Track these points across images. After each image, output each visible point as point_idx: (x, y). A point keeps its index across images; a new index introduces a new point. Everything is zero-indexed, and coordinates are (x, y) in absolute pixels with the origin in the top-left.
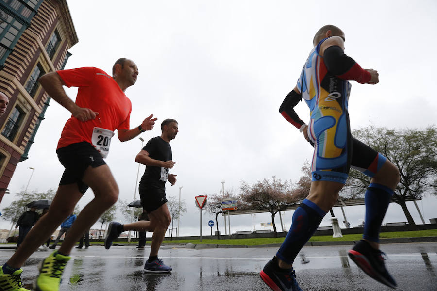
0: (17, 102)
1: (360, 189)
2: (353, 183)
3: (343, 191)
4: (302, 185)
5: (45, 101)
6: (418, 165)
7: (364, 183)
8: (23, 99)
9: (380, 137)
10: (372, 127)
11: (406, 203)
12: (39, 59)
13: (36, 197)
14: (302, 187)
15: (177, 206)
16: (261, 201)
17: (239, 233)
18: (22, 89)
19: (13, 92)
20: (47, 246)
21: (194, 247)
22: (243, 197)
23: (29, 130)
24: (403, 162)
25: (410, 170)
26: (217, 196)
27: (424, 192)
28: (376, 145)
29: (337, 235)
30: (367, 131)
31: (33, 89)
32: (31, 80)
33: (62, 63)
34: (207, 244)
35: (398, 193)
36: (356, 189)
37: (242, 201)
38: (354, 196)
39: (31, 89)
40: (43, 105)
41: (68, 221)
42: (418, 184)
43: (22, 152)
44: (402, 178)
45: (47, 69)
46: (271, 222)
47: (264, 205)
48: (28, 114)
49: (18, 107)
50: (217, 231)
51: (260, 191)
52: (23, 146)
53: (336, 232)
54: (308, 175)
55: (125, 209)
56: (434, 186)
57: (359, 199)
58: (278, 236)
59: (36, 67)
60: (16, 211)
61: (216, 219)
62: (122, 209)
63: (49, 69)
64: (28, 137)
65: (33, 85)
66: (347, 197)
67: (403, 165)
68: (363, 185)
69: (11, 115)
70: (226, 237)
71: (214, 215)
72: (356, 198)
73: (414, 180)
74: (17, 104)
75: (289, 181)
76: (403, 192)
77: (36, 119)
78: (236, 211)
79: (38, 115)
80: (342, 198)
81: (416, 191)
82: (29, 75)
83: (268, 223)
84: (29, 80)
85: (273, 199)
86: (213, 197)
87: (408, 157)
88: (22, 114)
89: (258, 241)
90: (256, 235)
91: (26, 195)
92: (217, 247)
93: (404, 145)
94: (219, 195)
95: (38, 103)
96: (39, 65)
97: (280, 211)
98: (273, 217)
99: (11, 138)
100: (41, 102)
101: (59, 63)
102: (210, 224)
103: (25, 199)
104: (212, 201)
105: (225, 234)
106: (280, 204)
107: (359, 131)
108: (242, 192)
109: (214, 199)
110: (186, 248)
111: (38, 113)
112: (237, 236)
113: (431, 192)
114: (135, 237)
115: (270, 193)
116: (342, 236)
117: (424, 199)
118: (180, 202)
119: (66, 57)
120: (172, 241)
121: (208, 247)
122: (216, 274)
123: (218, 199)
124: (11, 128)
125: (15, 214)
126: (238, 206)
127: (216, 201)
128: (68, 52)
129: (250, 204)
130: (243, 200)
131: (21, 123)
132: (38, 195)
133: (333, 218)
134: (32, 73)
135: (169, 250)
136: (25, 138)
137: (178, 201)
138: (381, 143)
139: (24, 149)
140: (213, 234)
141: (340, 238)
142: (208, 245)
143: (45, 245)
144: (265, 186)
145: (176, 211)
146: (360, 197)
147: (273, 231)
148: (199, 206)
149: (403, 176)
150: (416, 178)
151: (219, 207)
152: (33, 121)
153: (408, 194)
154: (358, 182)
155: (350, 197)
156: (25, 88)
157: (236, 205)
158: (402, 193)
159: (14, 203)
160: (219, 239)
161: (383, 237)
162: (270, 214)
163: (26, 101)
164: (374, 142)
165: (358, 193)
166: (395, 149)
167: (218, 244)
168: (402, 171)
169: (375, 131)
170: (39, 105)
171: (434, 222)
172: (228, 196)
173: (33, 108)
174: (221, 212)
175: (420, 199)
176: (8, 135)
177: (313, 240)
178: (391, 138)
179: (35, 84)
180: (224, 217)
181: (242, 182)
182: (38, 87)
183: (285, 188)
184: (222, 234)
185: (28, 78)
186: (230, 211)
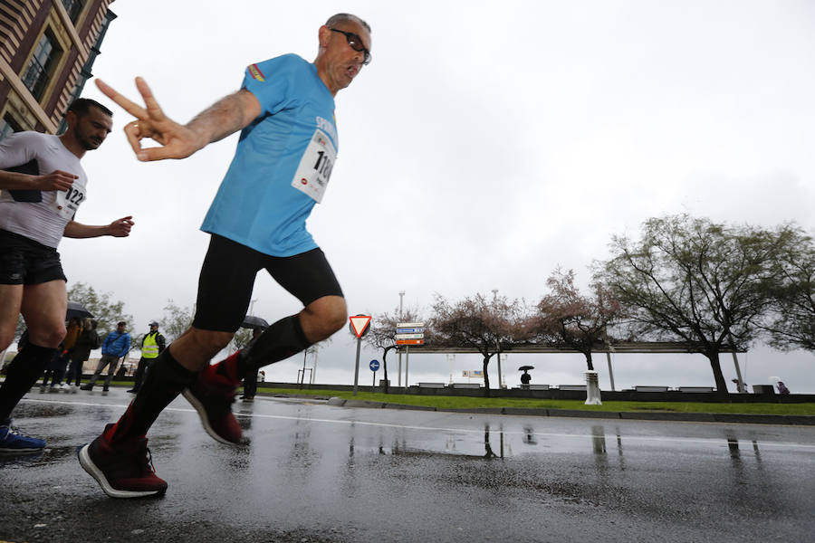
0: (7, 107)
1: (645, 325)
2: (634, 314)
3: (614, 327)
4: (544, 310)
6: (752, 292)
7: (654, 316)
8: (18, 103)
9: (696, 235)
10: (685, 216)
11: (721, 355)
12: (48, 20)
14: (544, 315)
16: (467, 333)
17: (422, 386)
18: (16, 80)
20: (77, 385)
21: (342, 405)
22: (435, 323)
24: (727, 283)
25: (736, 299)
26: (390, 318)
27: (754, 340)
28: (687, 249)
29: (592, 401)
30: (675, 222)
31: (37, 83)
32: (34, 65)
33: (96, 33)
34: (366, 400)
35: (709, 338)
36: (638, 324)
37: (432, 330)
38: (633, 336)
39: (35, 82)
40: (60, 119)
41: (114, 344)
42: (746, 326)
44: (721, 313)
45: (65, 43)
46: (482, 370)
47: (471, 340)
49: (8, 118)
50: (383, 378)
51: (468, 315)
53: (592, 396)
54: (556, 294)
56: (773, 331)
57: (641, 343)
58: (491, 394)
59: (42, 38)
61: (384, 358)
63: (70, 43)
65: (38, 75)
66: (620, 338)
67: (728, 289)
68: (652, 319)
70: (399, 390)
71: (382, 351)
72: (635, 340)
73: (740, 319)
74: (7, 112)
75: (520, 300)
76: (717, 335)
78: (420, 346)
80: (611, 338)
81: (741, 336)
82: (28, 52)
83: (476, 372)
84: (30, 64)
85: (489, 331)
86: (382, 319)
87: (738, 276)
89: (456, 401)
90: (453, 390)
92: (384, 406)
93: (735, 255)
94: (392, 315)
95: (50, 113)
96: (49, 33)
97: (499, 353)
98: (486, 362)
100: (56, 112)
101: (90, 33)
102: (373, 365)
104: (379, 326)
105: (397, 385)
106: (501, 341)
107: (661, 221)
108: (435, 315)
109: (383, 323)
110: (328, 404)
112: (419, 390)
113: (765, 340)
115: (484, 319)
116: (601, 403)
117: (750, 351)
119: (105, 21)
120: (303, 391)
121: (368, 405)
122: (376, 450)
123: (389, 322)
126: (426, 338)
127: (386, 326)
128: (108, 10)
129: (446, 337)
130: (436, 328)
133: (591, 371)
134: (36, 49)
135: (298, 405)
138: (696, 248)
140: (377, 384)
141: (597, 406)
142: (368, 403)
143: (73, 383)
144: (478, 305)
146: (643, 338)
147: (484, 386)
148: (355, 334)
149: (723, 308)
150: (744, 313)
151: (392, 337)
153: (725, 340)
154: (643, 313)
155: (625, 338)
156: (22, 80)
157: (421, 336)
158: (716, 338)
160: (386, 392)
161: (669, 410)
162: (481, 357)
163: (25, 107)
164: (685, 244)
165: (641, 333)
166: (719, 259)
167: (384, 401)
168: (724, 300)
169: (690, 223)
170: (53, 118)
171: (760, 391)
172: (408, 319)
174: (394, 347)
175: (745, 351)
177: (551, 407)
178: (715, 239)
179: (42, 74)
180: (398, 355)
181: (437, 296)
182: (48, 79)
183: (514, 313)
184: (392, 385)
185: (28, 60)
186: (411, 346)
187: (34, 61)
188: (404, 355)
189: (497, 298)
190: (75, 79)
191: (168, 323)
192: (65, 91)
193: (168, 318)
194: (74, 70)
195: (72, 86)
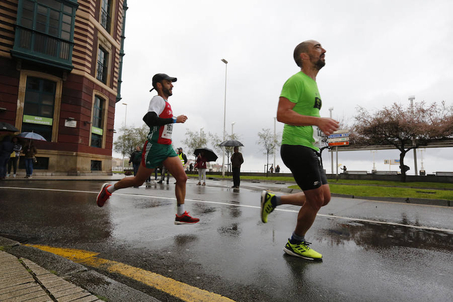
0: (99, 42)
5: (120, 34)
8: (102, 38)
13: (134, 131)
15: (272, 140)
18: (99, 25)
19: (93, 32)
22: (358, 128)
23: (116, 70)
31: (107, 23)
32: (103, 13)
37: (356, 133)
40: (120, 39)
43: (116, 94)
48: (110, 52)
49: (101, 47)
51: (386, 121)
52: (115, 87)
55: (216, 143)
58: (407, 179)
60: (123, 145)
62: (213, 143)
64: (116, 78)
65: (106, 18)
69: (98, 58)
70: (332, 177)
74: (100, 45)
75: (439, 103)
77: (118, 56)
78: (347, 146)
79: (119, 52)
82: (100, 7)
84: (102, 13)
85: (407, 133)
88: (106, 54)
90: (375, 177)
91: (126, 130)
95: (115, 38)
97: (415, 148)
99: (104, 81)
100: (118, 36)
103: (127, 134)
105: (331, 173)
106: (417, 138)
108: (357, 123)
111: (118, 50)
114: (229, 171)
115: (401, 122)
118: (275, 135)
124: (102, 71)
125: (123, 147)
126: (351, 140)
129: (368, 138)
130: (359, 132)
131: (108, 64)
132: (136, 130)
134: (102, 4)
136: (115, 79)
137: (273, 133)
139: (116, 90)
144: (394, 115)
145: (271, 145)
152: (116, 60)
156: (101, 25)
157: (347, 139)
159: (120, 138)
163: (106, 40)
170: (117, 40)
173: (112, 45)
174: (327, 147)
176: (101, 79)
179: (108, 16)
180: (330, 152)
181: (359, 109)
182: (111, 18)
183: (431, 115)
184: (327, 173)
185: (100, 11)
186: (338, 147)
187: (103, 10)
188: (334, 153)
189: (414, 104)
190: (121, 14)
191: (189, 142)
192: (118, 23)
193: (189, 139)
194: (120, 9)
195: (121, 18)
